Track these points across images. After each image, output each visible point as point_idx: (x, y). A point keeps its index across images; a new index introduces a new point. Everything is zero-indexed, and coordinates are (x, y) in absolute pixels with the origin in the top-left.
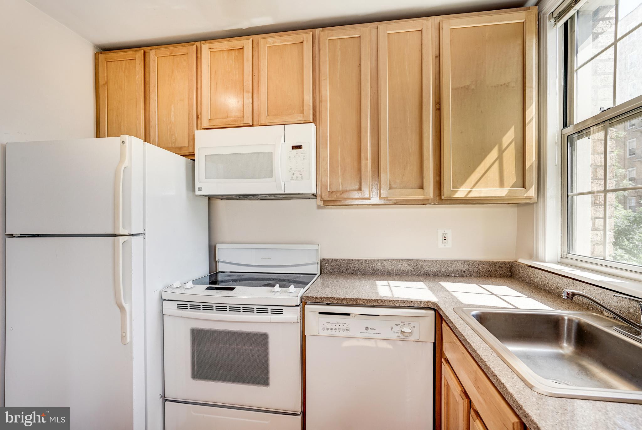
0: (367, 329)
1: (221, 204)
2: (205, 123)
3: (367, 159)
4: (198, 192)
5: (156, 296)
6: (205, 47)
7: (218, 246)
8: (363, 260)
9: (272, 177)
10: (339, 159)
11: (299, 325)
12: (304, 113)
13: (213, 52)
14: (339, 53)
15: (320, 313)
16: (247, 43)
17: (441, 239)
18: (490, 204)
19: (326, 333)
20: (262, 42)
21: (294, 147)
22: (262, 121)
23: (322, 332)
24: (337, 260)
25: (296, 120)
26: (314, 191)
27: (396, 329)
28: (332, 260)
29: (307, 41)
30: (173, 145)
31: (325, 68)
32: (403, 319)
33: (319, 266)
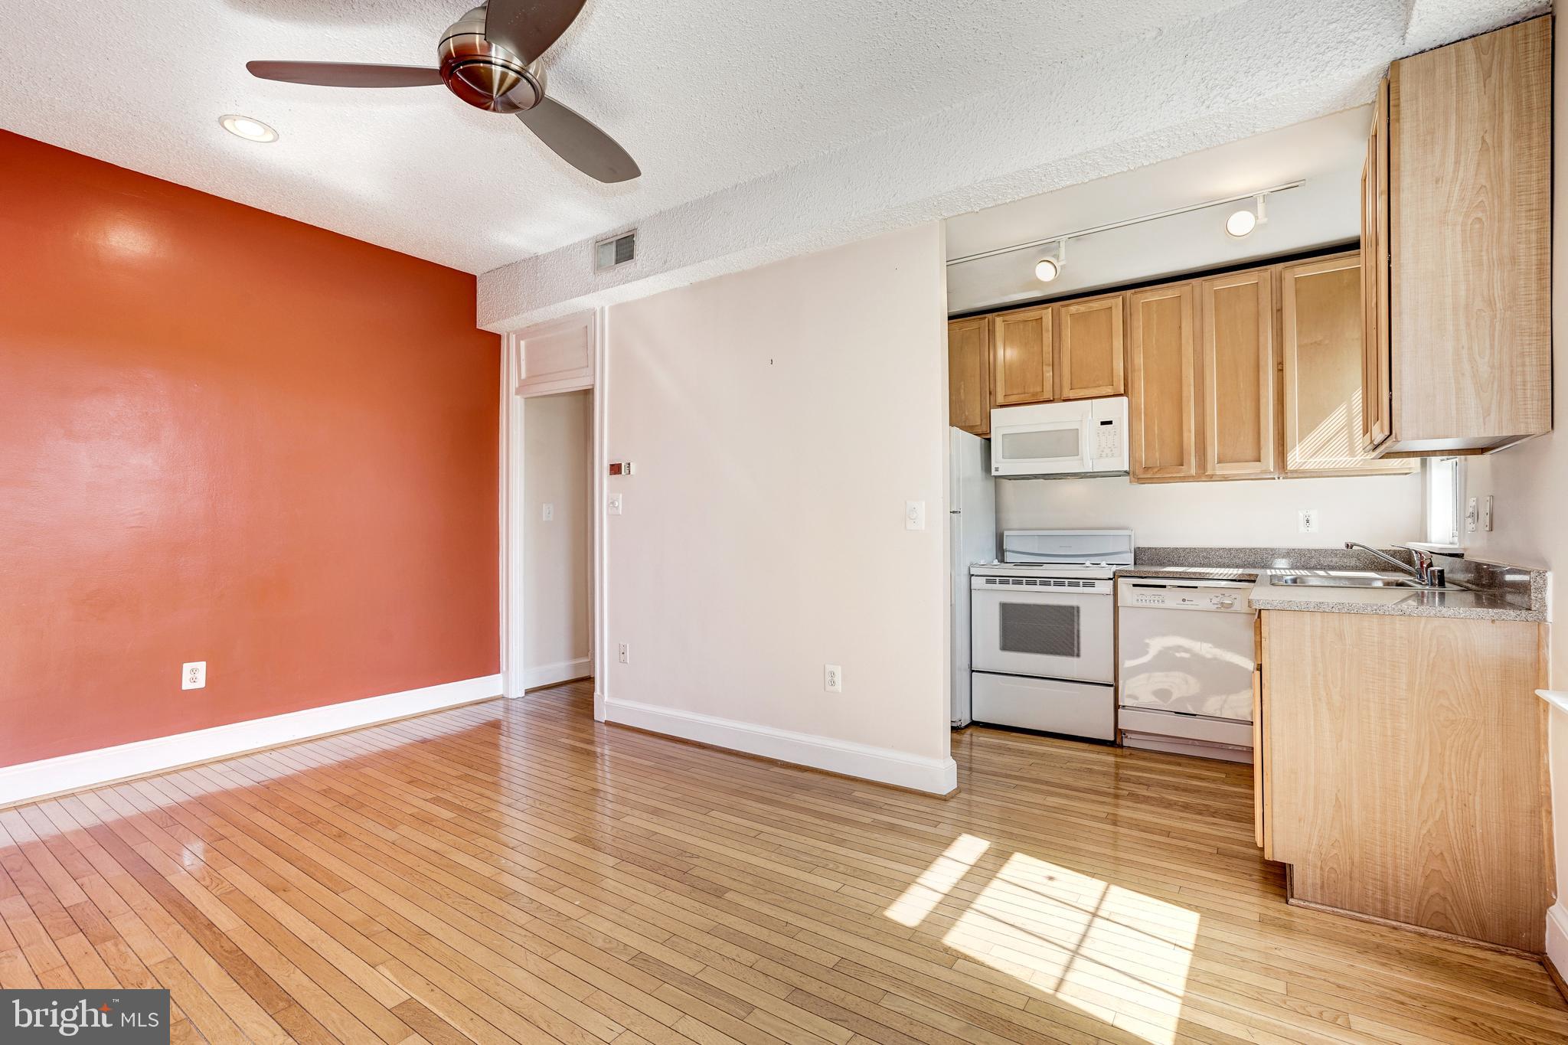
0: (1184, 600)
1: (1008, 485)
2: (1000, 400)
3: (1190, 431)
4: (994, 473)
5: (966, 572)
6: (999, 321)
7: (1006, 533)
8: (1190, 549)
9: (1078, 455)
10: (1156, 432)
11: (1111, 598)
12: (1114, 384)
13: (1007, 325)
14: (1155, 316)
15: (1134, 585)
16: (1047, 313)
17: (1303, 521)
18: (1376, 475)
19: (1140, 604)
20: (1063, 310)
21: (1103, 423)
22: (1065, 395)
23: (1135, 603)
24: (1156, 549)
25: (1104, 393)
26: (1126, 468)
27: (1215, 600)
28: (1149, 548)
29: (1116, 307)
30: (963, 424)
31: (1138, 334)
32: (1223, 591)
33: (1133, 555)
